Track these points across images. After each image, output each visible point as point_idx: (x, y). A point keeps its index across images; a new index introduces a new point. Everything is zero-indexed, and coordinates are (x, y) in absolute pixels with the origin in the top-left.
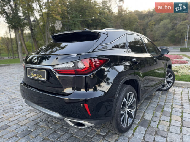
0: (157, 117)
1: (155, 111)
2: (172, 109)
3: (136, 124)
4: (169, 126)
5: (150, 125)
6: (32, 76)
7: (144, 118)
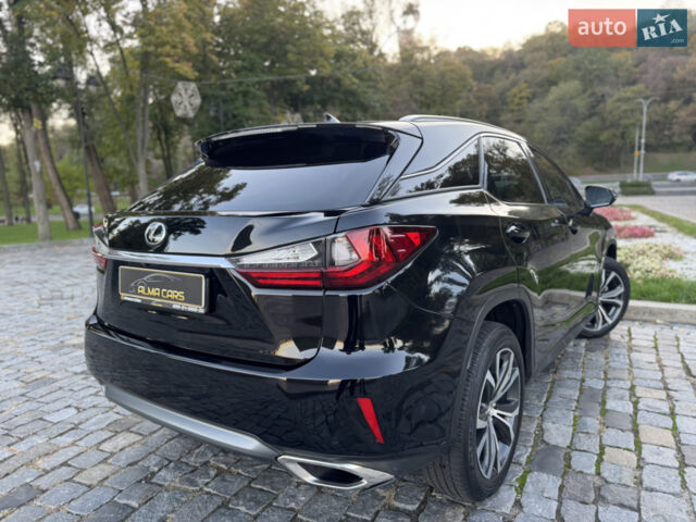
0: (587, 433)
1: (577, 414)
2: (635, 404)
3: (521, 465)
4: (640, 467)
5: (570, 467)
6: (141, 294)
7: (543, 441)
